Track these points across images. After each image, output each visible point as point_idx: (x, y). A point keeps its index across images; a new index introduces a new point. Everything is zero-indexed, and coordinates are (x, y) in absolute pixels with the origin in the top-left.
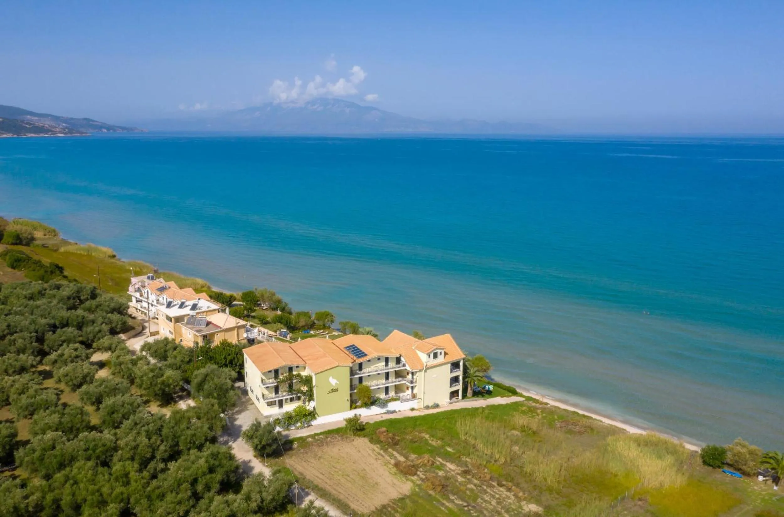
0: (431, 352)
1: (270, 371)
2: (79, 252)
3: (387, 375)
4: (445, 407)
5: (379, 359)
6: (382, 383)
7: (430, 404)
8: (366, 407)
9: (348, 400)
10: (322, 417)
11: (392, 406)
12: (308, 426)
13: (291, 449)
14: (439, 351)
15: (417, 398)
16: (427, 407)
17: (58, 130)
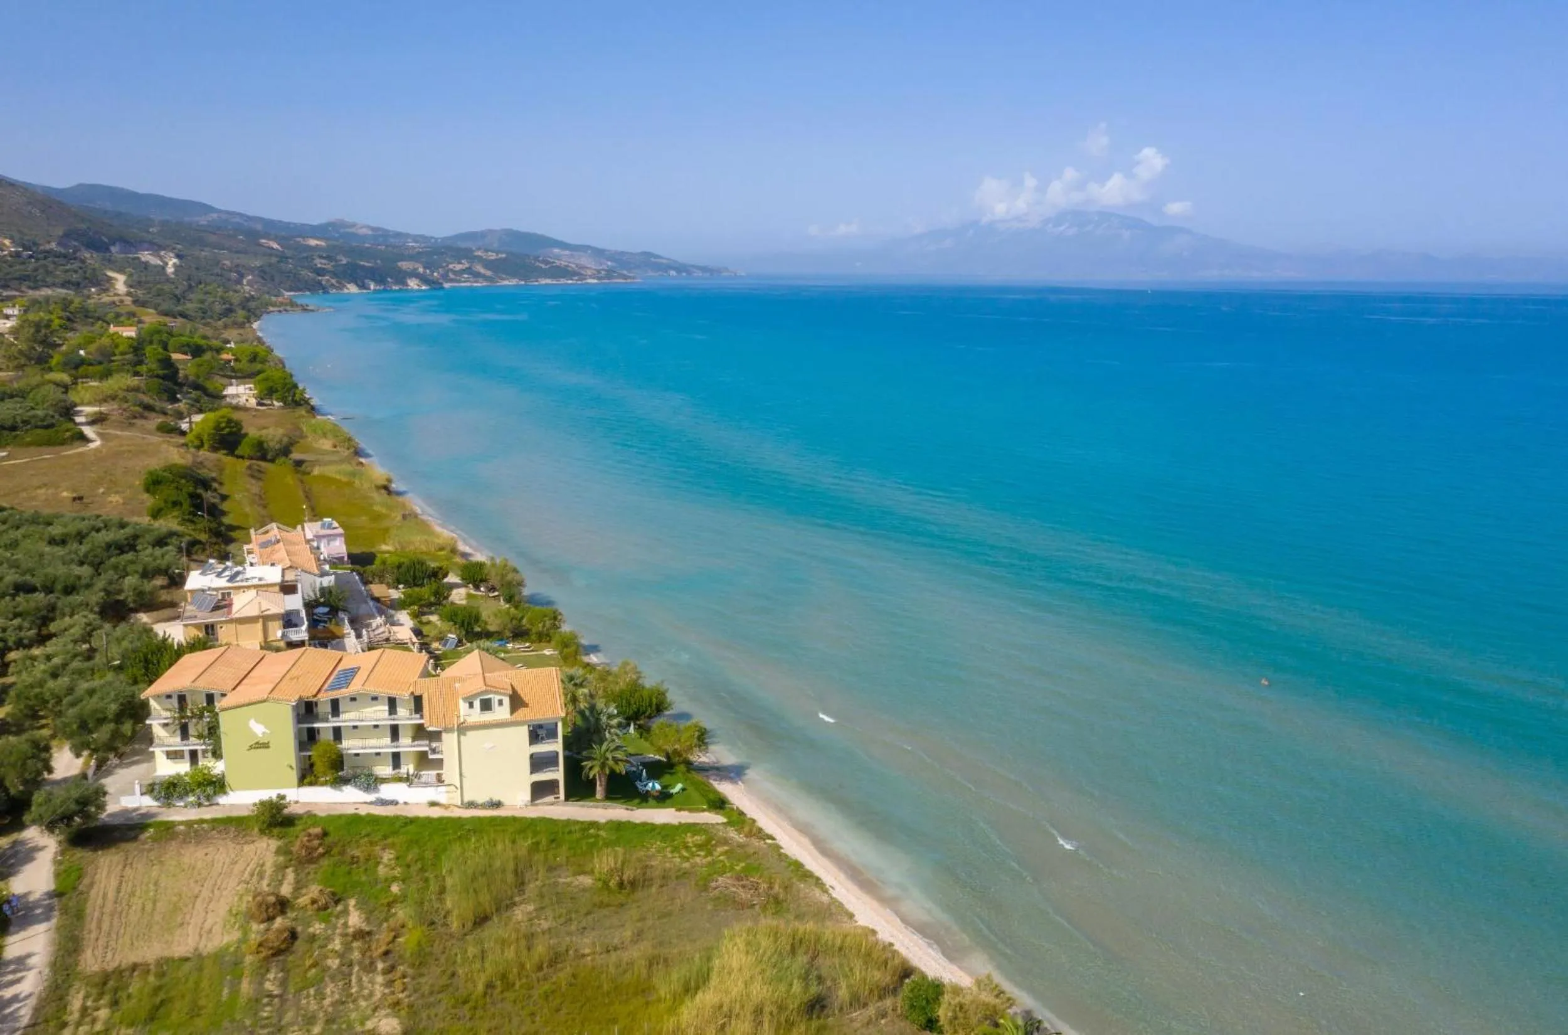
0: (475, 696)
1: (169, 697)
2: (338, 477)
3: (395, 732)
4: (516, 809)
5: (375, 699)
6: (384, 744)
7: (481, 799)
8: (331, 786)
9: (291, 767)
10: (238, 793)
11: (387, 791)
12: (210, 805)
13: (135, 838)
14: (495, 698)
15: (446, 783)
16: (471, 805)
17: (589, 272)
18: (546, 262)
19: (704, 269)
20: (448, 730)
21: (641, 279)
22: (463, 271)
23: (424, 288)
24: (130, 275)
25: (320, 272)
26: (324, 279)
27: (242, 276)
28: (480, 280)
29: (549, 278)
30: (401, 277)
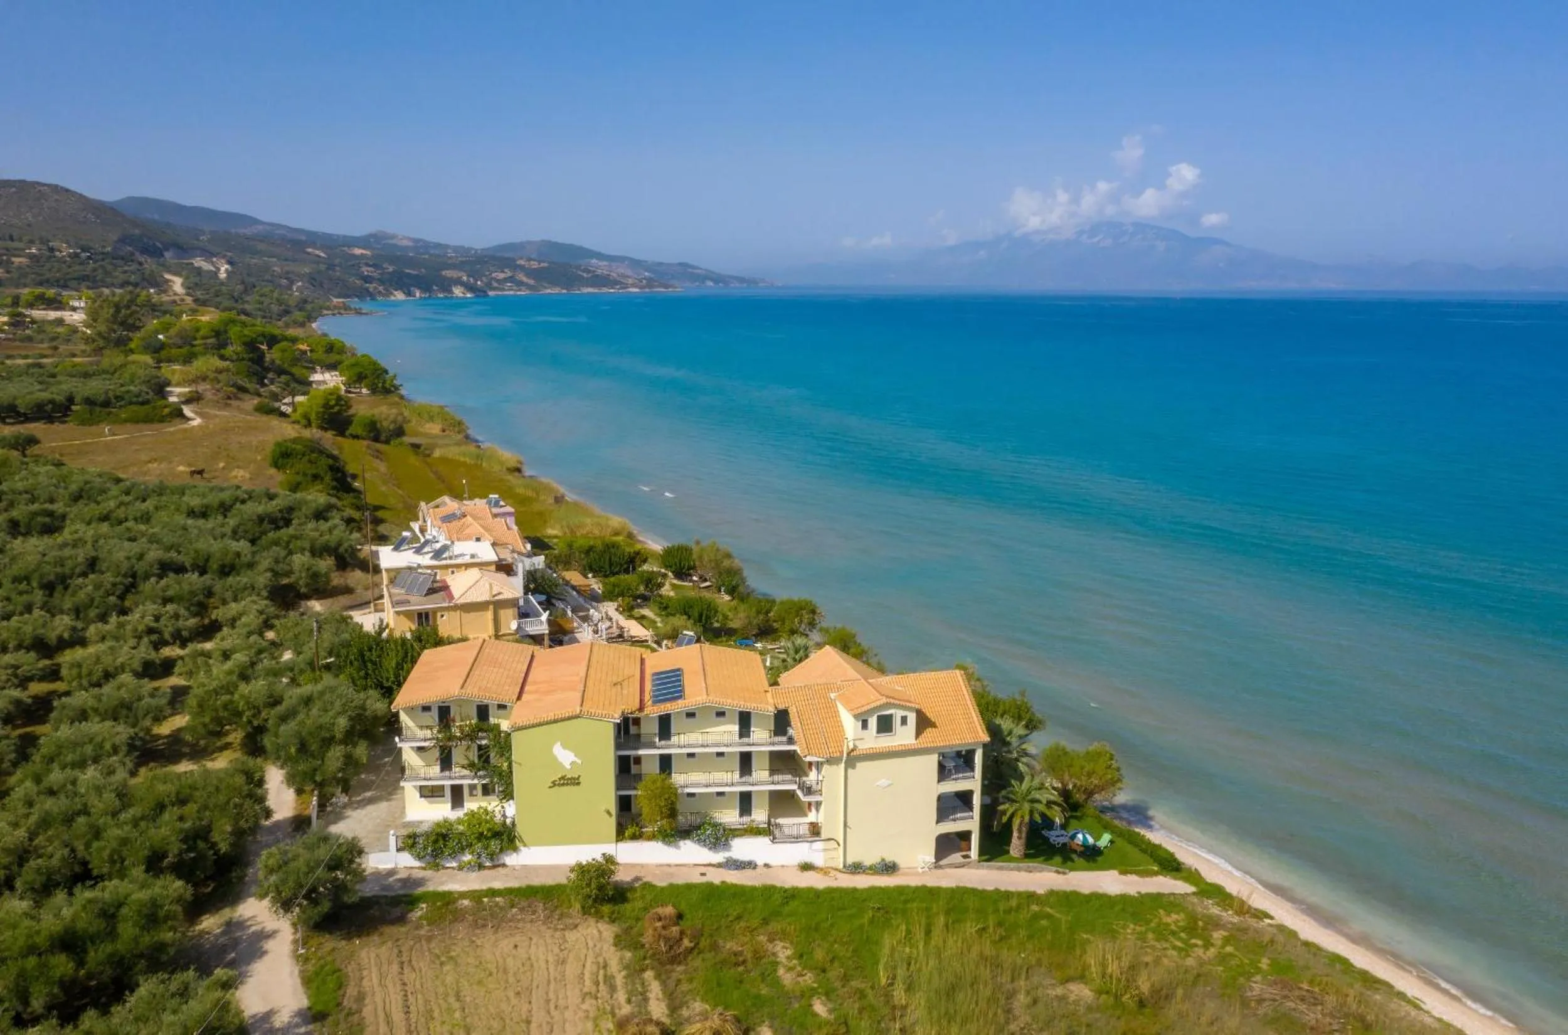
0: (871, 712)
1: (426, 709)
2: (462, 459)
3: (746, 762)
4: (917, 874)
5: (721, 714)
6: (728, 779)
7: (869, 860)
8: (664, 841)
9: (609, 813)
10: (533, 849)
11: (743, 848)
12: (494, 867)
13: (401, 920)
14: (898, 714)
15: (823, 836)
16: (856, 868)
17: (630, 281)
18: (589, 271)
19: (741, 280)
20: (832, 761)
21: (680, 289)
22: (506, 280)
23: (469, 295)
24: (187, 278)
25: (367, 279)
26: (371, 287)
27: (292, 282)
28: (523, 288)
29: (592, 286)
30: (446, 286)
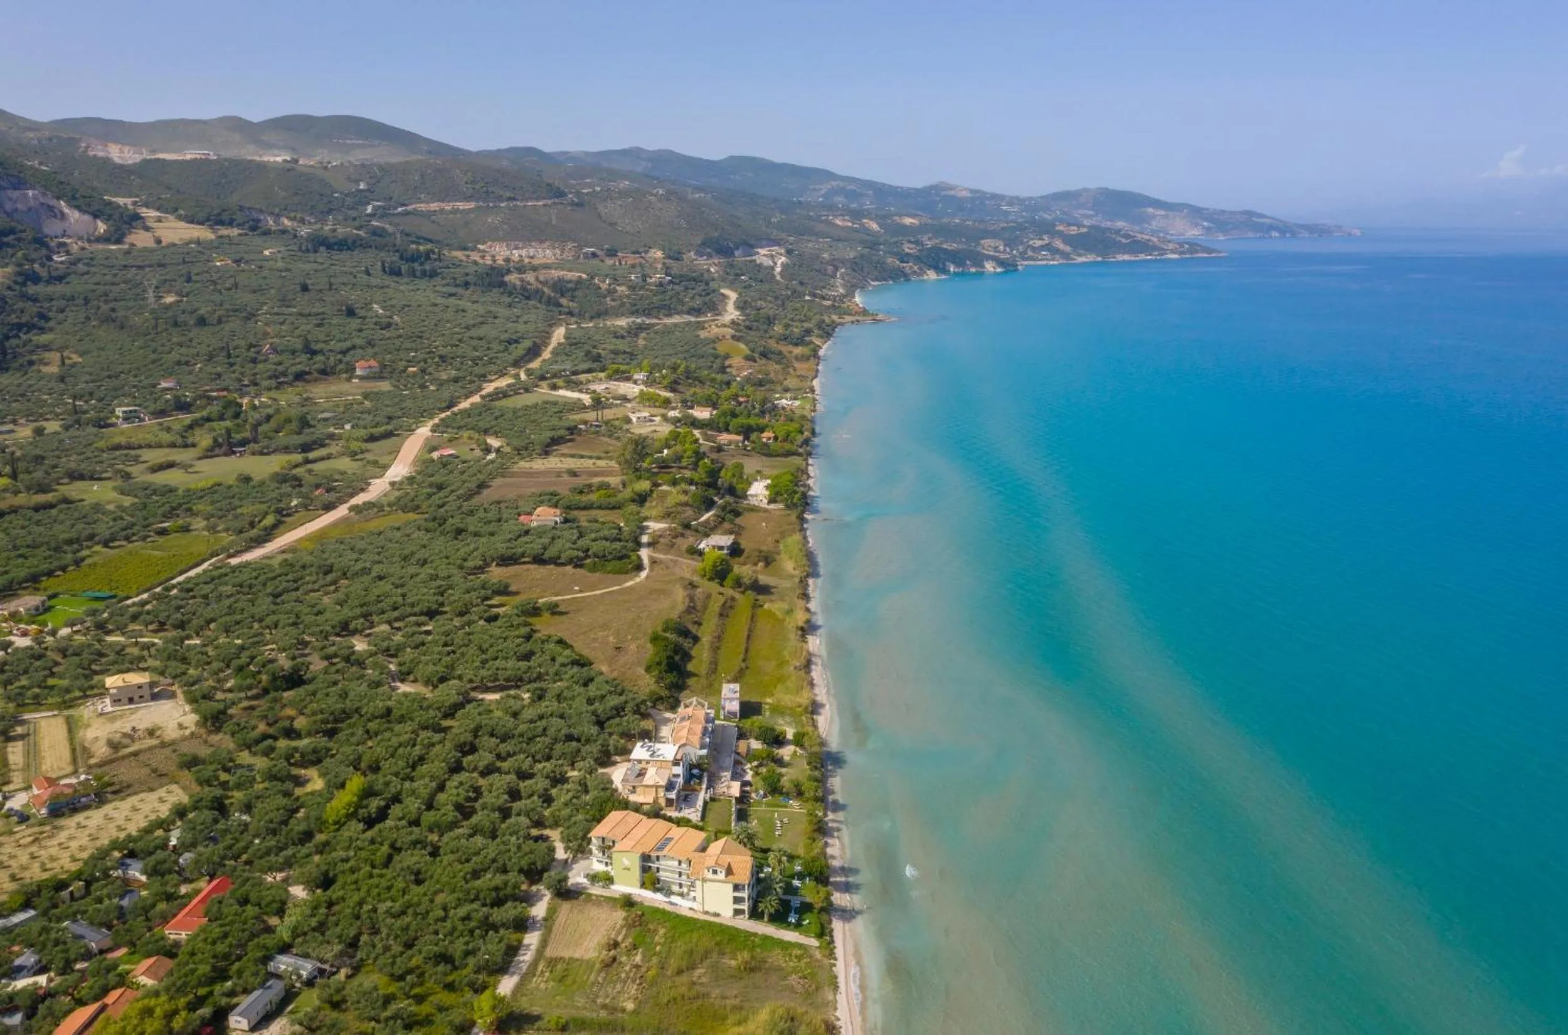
1: (599, 837)
5: (673, 858)
6: (675, 878)
7: (712, 910)
8: (652, 892)
9: (638, 880)
11: (675, 899)
12: (606, 889)
14: (719, 870)
15: (697, 902)
16: (707, 913)
18: (1127, 236)
19: (1311, 229)
20: (700, 879)
22: (1042, 248)
23: (999, 270)
24: (740, 294)
25: (904, 258)
26: (907, 267)
28: (1057, 256)
30: (978, 259)
